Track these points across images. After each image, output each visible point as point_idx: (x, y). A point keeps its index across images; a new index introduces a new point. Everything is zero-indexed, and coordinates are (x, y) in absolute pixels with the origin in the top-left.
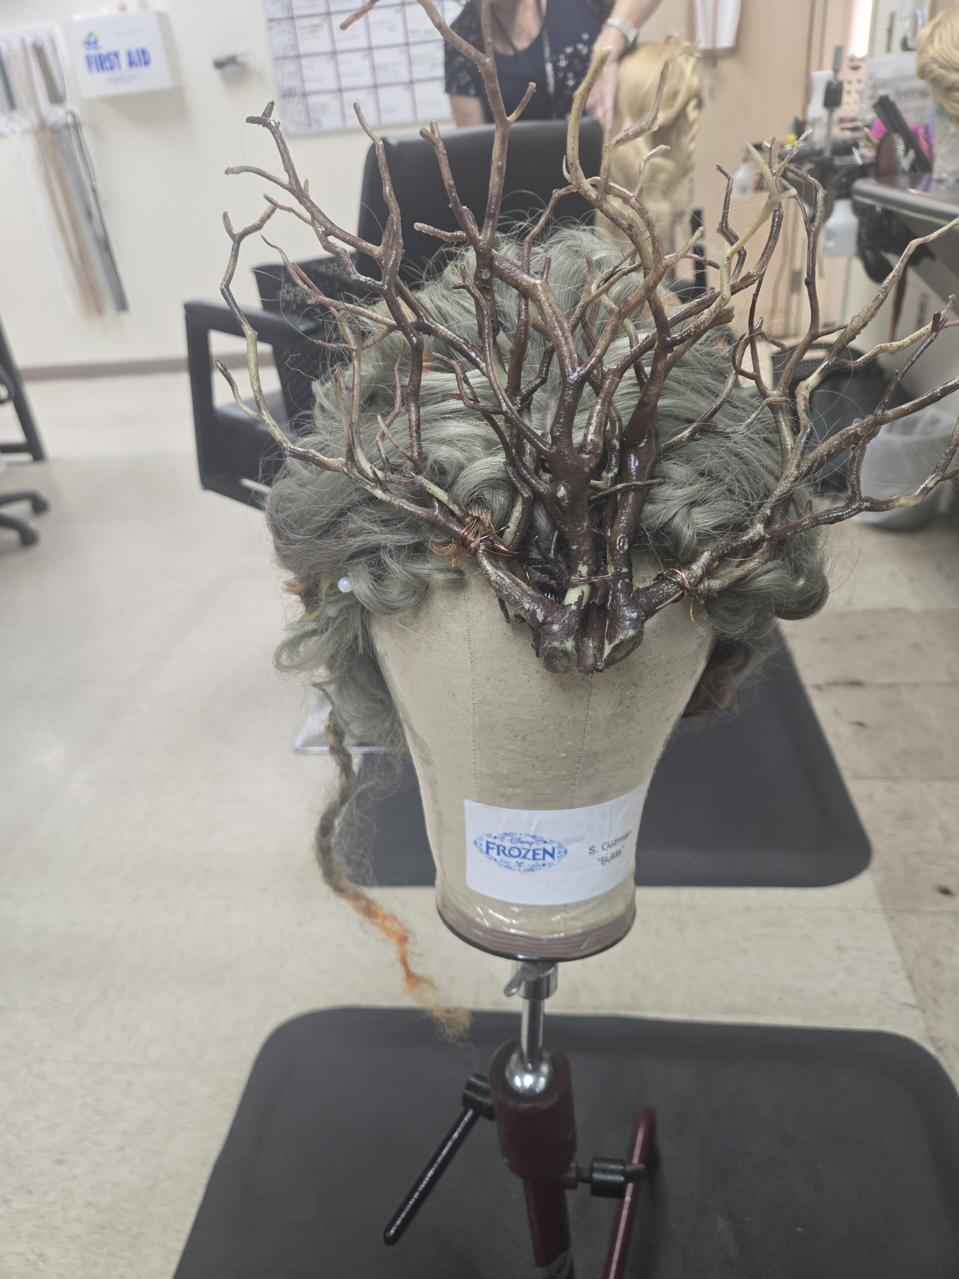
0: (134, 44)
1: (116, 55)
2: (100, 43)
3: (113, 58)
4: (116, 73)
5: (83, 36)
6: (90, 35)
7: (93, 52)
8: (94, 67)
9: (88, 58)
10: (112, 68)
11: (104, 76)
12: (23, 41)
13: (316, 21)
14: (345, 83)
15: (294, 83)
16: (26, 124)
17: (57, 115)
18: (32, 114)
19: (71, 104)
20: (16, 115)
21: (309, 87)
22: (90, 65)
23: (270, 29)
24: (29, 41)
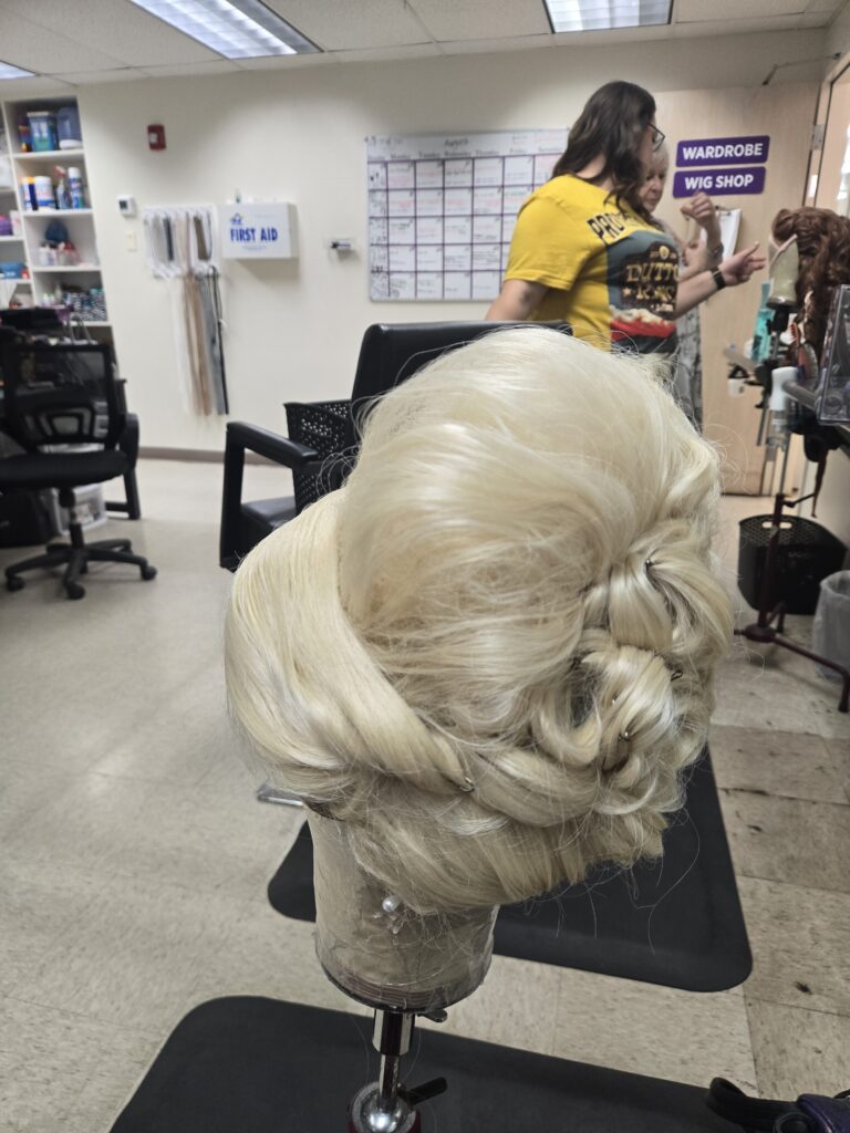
0: (268, 225)
1: (253, 231)
2: (243, 221)
3: (250, 233)
4: (251, 243)
5: (232, 215)
6: (237, 215)
7: (237, 227)
8: (235, 238)
9: (232, 231)
10: (248, 239)
11: (242, 244)
12: (187, 215)
13: (406, 221)
14: (420, 268)
15: (383, 264)
16: (179, 271)
17: (203, 268)
18: (185, 266)
19: (214, 261)
20: (172, 264)
21: (392, 268)
22: (232, 235)
23: (370, 224)
24: (192, 215)
